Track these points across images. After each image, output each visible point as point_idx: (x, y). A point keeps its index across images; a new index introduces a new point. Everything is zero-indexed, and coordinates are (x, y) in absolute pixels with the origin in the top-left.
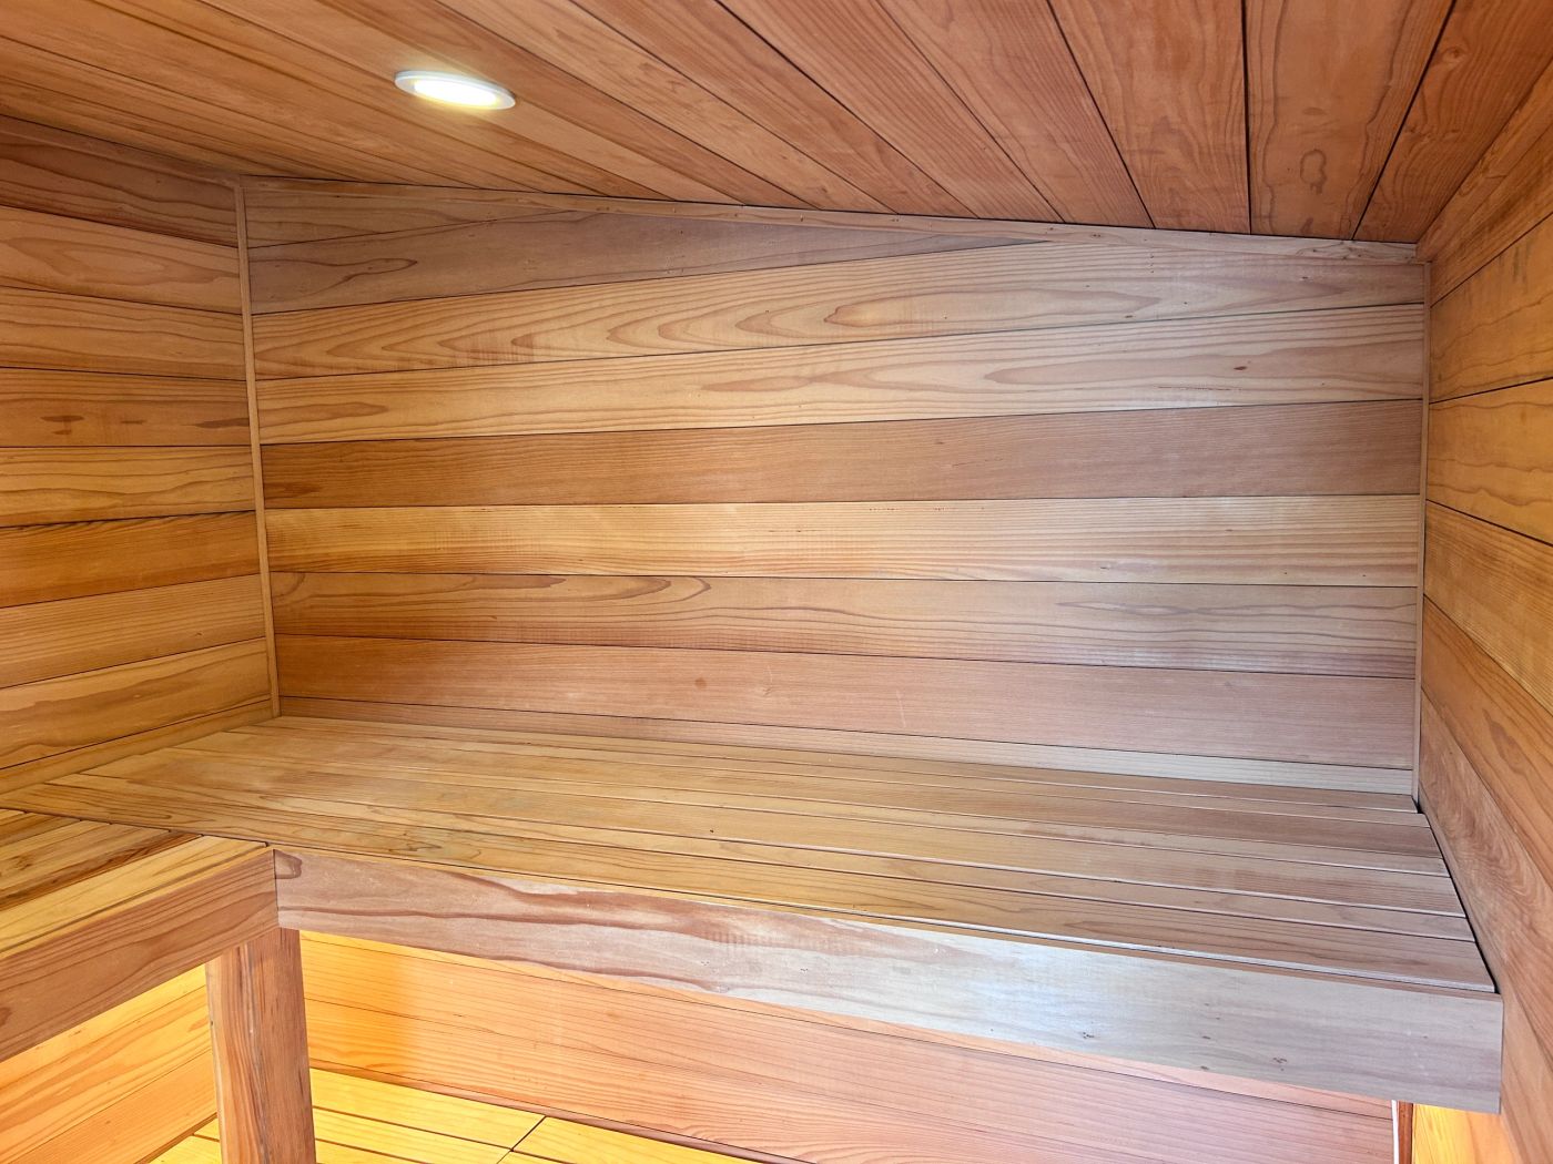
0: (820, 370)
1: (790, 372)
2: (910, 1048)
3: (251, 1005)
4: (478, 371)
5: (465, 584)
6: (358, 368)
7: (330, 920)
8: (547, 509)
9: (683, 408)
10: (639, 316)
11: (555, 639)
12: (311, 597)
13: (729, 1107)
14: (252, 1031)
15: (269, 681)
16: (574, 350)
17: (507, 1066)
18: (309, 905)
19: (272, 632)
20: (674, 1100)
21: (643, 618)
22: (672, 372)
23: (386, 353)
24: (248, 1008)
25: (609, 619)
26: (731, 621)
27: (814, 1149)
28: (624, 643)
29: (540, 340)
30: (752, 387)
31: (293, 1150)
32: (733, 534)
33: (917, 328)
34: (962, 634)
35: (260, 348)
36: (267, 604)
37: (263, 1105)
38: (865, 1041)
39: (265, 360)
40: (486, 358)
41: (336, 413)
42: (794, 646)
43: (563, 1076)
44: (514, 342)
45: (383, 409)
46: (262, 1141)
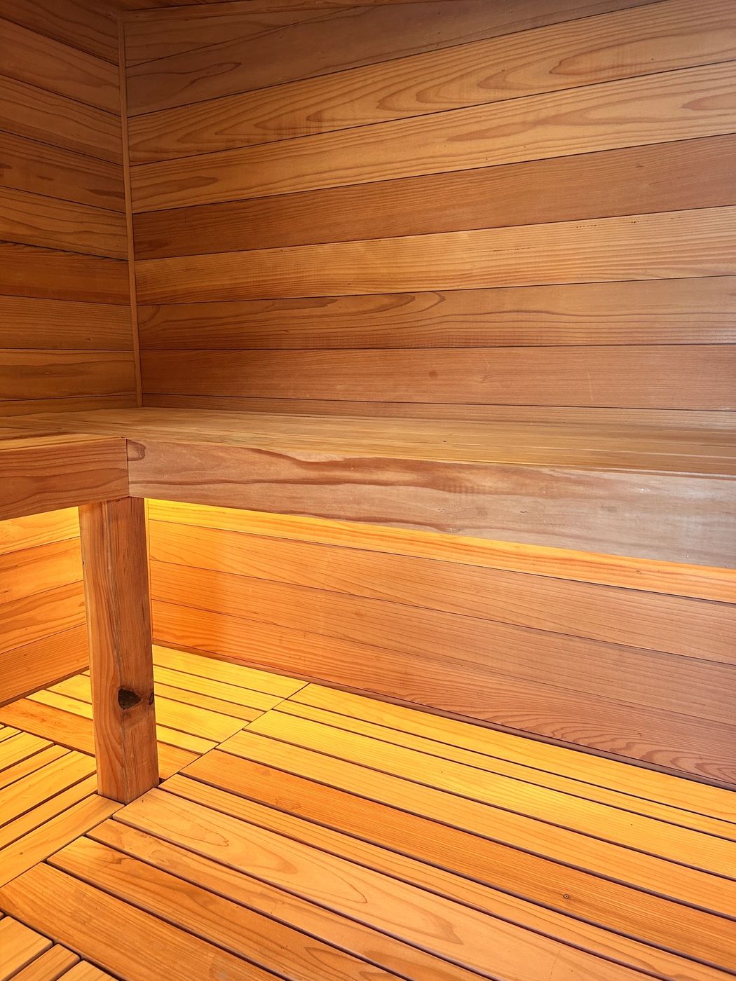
0: (543, 114)
1: (518, 119)
2: (577, 644)
3: (109, 549)
4: (282, 144)
5: (267, 307)
6: (198, 151)
7: (164, 489)
8: (326, 246)
9: (432, 157)
10: (402, 87)
11: (330, 345)
12: (163, 322)
13: (438, 682)
14: (110, 568)
15: (135, 381)
16: (352, 119)
17: (284, 648)
18: (150, 479)
19: (138, 348)
20: (400, 675)
21: (393, 326)
22: (425, 130)
23: (217, 137)
24: (107, 551)
25: (368, 328)
26: (458, 325)
27: (500, 714)
28: (378, 346)
29: (327, 115)
30: (488, 134)
31: (136, 659)
32: (465, 256)
33: (628, 71)
34: (646, 325)
35: (131, 143)
36: (135, 327)
37: (117, 621)
38: (544, 637)
39: (137, 151)
40: (288, 133)
41: (183, 186)
42: (507, 341)
43: (323, 656)
44: (308, 119)
45: (215, 180)
46: (115, 647)
